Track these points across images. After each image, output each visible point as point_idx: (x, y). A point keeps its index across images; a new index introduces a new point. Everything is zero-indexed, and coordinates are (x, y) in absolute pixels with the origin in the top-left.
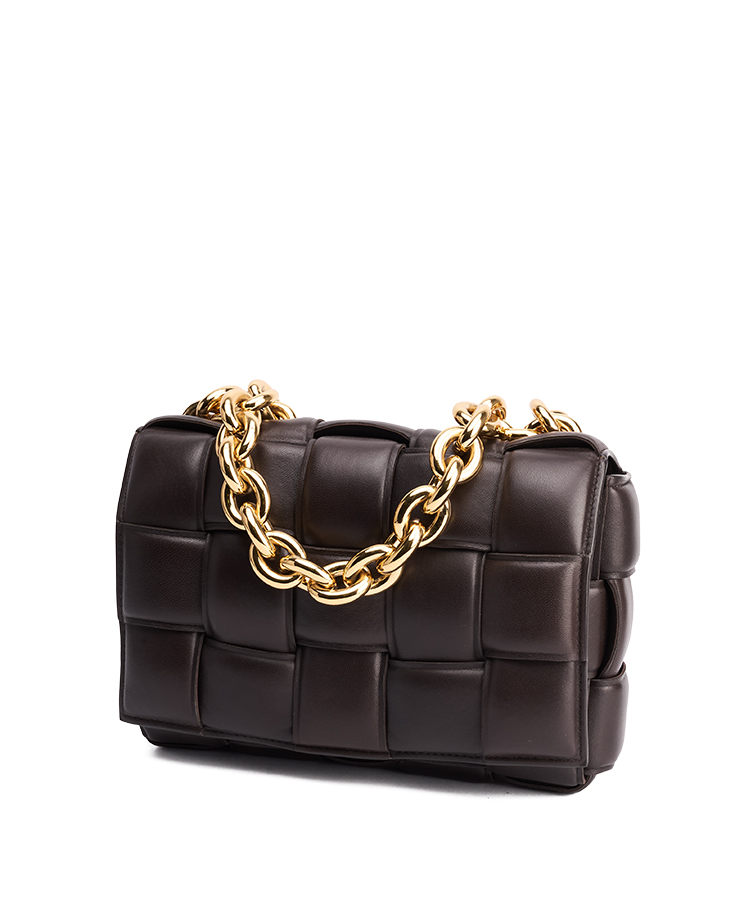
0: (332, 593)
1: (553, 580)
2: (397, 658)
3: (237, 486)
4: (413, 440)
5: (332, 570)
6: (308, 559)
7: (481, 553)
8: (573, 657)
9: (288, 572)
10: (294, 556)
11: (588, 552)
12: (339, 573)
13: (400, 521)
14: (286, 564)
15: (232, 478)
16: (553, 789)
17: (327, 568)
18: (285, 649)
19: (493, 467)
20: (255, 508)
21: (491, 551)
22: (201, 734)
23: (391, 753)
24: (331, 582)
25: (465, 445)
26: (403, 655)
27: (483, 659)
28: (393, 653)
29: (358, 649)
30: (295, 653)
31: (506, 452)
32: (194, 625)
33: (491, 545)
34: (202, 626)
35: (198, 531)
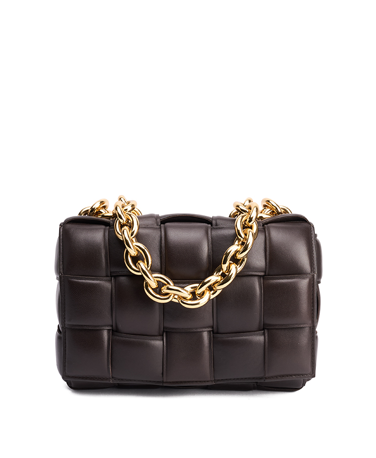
1: (293, 290)
2: (218, 333)
3: (133, 252)
4: (214, 222)
7: (259, 276)
9: (167, 294)
10: (168, 285)
11: (315, 272)
13: (225, 263)
14: (164, 290)
15: (130, 247)
16: (287, 390)
20: (144, 262)
21: (265, 275)
22: (111, 382)
23: (215, 380)
24: (190, 297)
26: (221, 330)
27: (263, 329)
28: (215, 331)
29: (198, 330)
30: (163, 335)
31: (264, 225)
32: (108, 326)
33: (265, 272)
34: (112, 326)
35: (107, 276)
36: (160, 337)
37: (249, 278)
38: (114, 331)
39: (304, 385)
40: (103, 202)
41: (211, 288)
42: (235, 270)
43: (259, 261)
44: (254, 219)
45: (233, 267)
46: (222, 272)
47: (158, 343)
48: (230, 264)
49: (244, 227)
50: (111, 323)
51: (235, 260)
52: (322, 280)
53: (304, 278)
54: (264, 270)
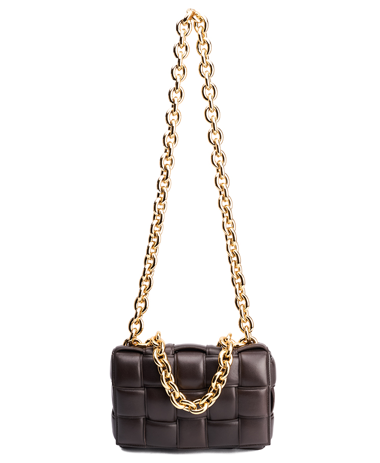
0: (196, 410)
1: (257, 395)
2: (210, 420)
4: (207, 351)
5: (196, 402)
6: (187, 399)
7: (236, 387)
8: (266, 415)
11: (269, 385)
12: (198, 403)
13: (213, 382)
17: (194, 402)
18: (173, 421)
19: (237, 360)
21: (239, 386)
22: (146, 447)
23: (209, 447)
24: (195, 406)
25: (228, 356)
26: (212, 419)
27: (238, 418)
28: (209, 419)
29: (198, 419)
30: (176, 421)
31: (238, 351)
32: (143, 416)
33: (239, 384)
34: (145, 416)
35: (142, 387)
36: (175, 423)
37: (229, 390)
38: (147, 419)
41: (208, 401)
42: (220, 387)
43: (235, 376)
44: (230, 353)
45: (219, 385)
46: (212, 390)
47: (174, 426)
48: (217, 384)
49: (225, 358)
50: (145, 415)
51: (219, 381)
53: (263, 389)
54: (238, 383)
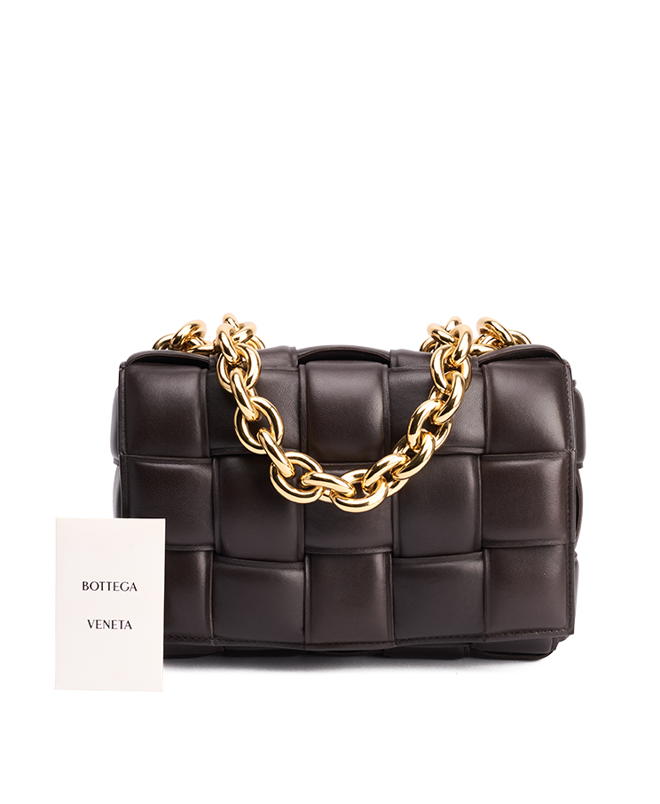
0: (353, 501)
1: (533, 481)
2: (401, 556)
3: (250, 414)
4: (393, 360)
7: (474, 456)
9: (311, 488)
10: (313, 472)
11: (572, 448)
13: (412, 433)
14: (306, 480)
15: (245, 405)
16: (524, 657)
18: (293, 558)
20: (270, 432)
21: (484, 453)
22: (212, 644)
23: (396, 641)
24: (351, 492)
25: (458, 363)
26: (407, 552)
27: (482, 549)
28: (397, 552)
29: (367, 551)
30: (303, 561)
31: (482, 365)
32: (206, 545)
33: (484, 448)
34: (213, 545)
35: (204, 457)
36: (298, 565)
37: (456, 459)
38: (218, 554)
39: (554, 648)
40: (196, 325)
41: (388, 477)
42: (430, 444)
43: (474, 429)
44: (464, 354)
45: (428, 438)
46: (407, 448)
47: (295, 575)
48: (422, 433)
49: (448, 368)
50: (211, 540)
51: (431, 427)
52: (585, 462)
53: (553, 459)
54: (483, 444)
